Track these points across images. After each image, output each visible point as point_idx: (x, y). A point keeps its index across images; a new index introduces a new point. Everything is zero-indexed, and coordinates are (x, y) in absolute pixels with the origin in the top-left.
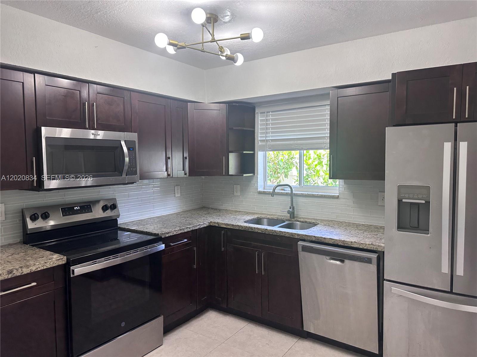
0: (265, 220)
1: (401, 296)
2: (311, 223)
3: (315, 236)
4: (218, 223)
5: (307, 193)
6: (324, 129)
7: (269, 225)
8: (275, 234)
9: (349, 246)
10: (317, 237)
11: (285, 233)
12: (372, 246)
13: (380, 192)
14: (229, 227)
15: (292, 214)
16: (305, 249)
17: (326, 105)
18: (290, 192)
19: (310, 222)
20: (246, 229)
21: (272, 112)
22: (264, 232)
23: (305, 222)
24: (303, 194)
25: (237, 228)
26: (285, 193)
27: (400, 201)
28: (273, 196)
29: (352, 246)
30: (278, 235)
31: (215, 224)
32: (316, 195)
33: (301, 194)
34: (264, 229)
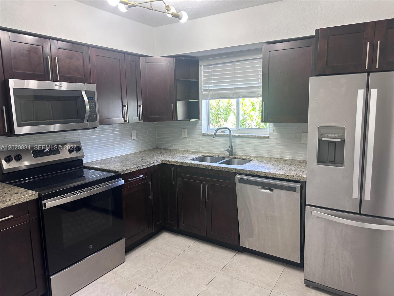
0: (209, 158)
1: (319, 217)
2: (246, 160)
3: (249, 170)
4: (169, 161)
5: (243, 134)
6: (258, 80)
7: (211, 162)
8: (217, 169)
9: (277, 177)
10: (251, 171)
11: (225, 169)
12: (296, 177)
13: (303, 132)
14: (179, 165)
15: (231, 152)
16: (241, 181)
17: (259, 58)
18: (229, 134)
19: (245, 158)
20: (193, 166)
21: (213, 65)
22: (208, 168)
23: (241, 159)
24: (240, 135)
25: (185, 165)
26: (225, 135)
27: (320, 140)
28: (215, 138)
29: (280, 177)
30: (219, 170)
31: (166, 162)
32: (251, 136)
33: (238, 135)
34: (207, 165)
